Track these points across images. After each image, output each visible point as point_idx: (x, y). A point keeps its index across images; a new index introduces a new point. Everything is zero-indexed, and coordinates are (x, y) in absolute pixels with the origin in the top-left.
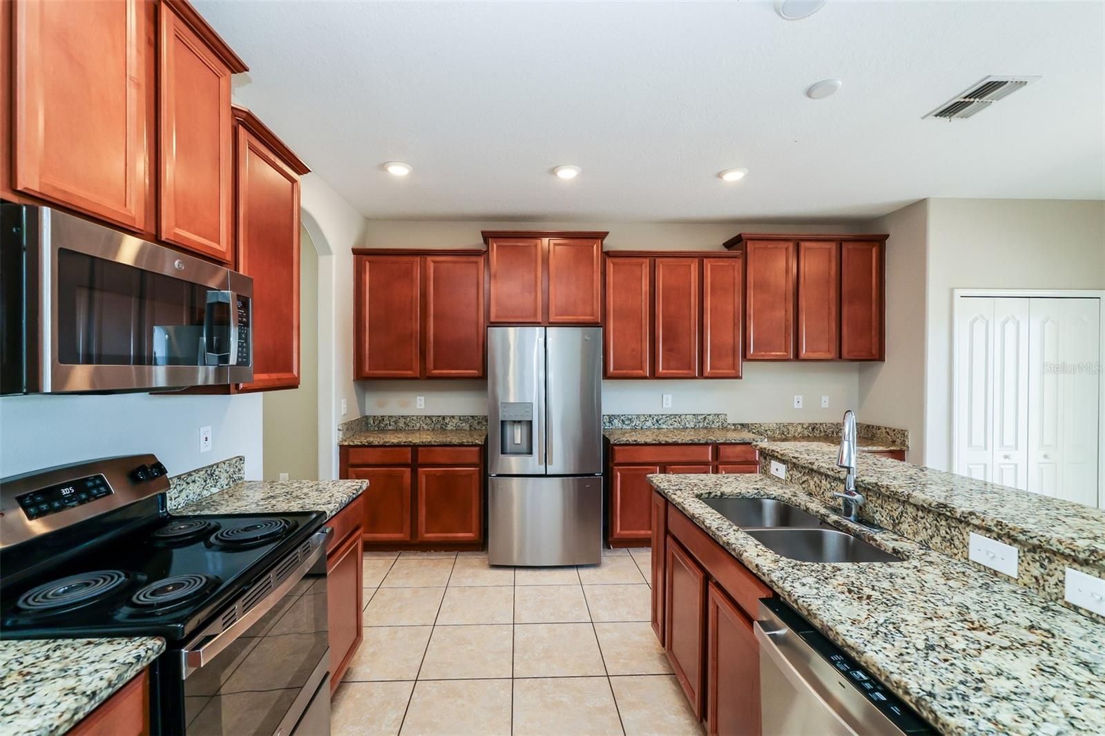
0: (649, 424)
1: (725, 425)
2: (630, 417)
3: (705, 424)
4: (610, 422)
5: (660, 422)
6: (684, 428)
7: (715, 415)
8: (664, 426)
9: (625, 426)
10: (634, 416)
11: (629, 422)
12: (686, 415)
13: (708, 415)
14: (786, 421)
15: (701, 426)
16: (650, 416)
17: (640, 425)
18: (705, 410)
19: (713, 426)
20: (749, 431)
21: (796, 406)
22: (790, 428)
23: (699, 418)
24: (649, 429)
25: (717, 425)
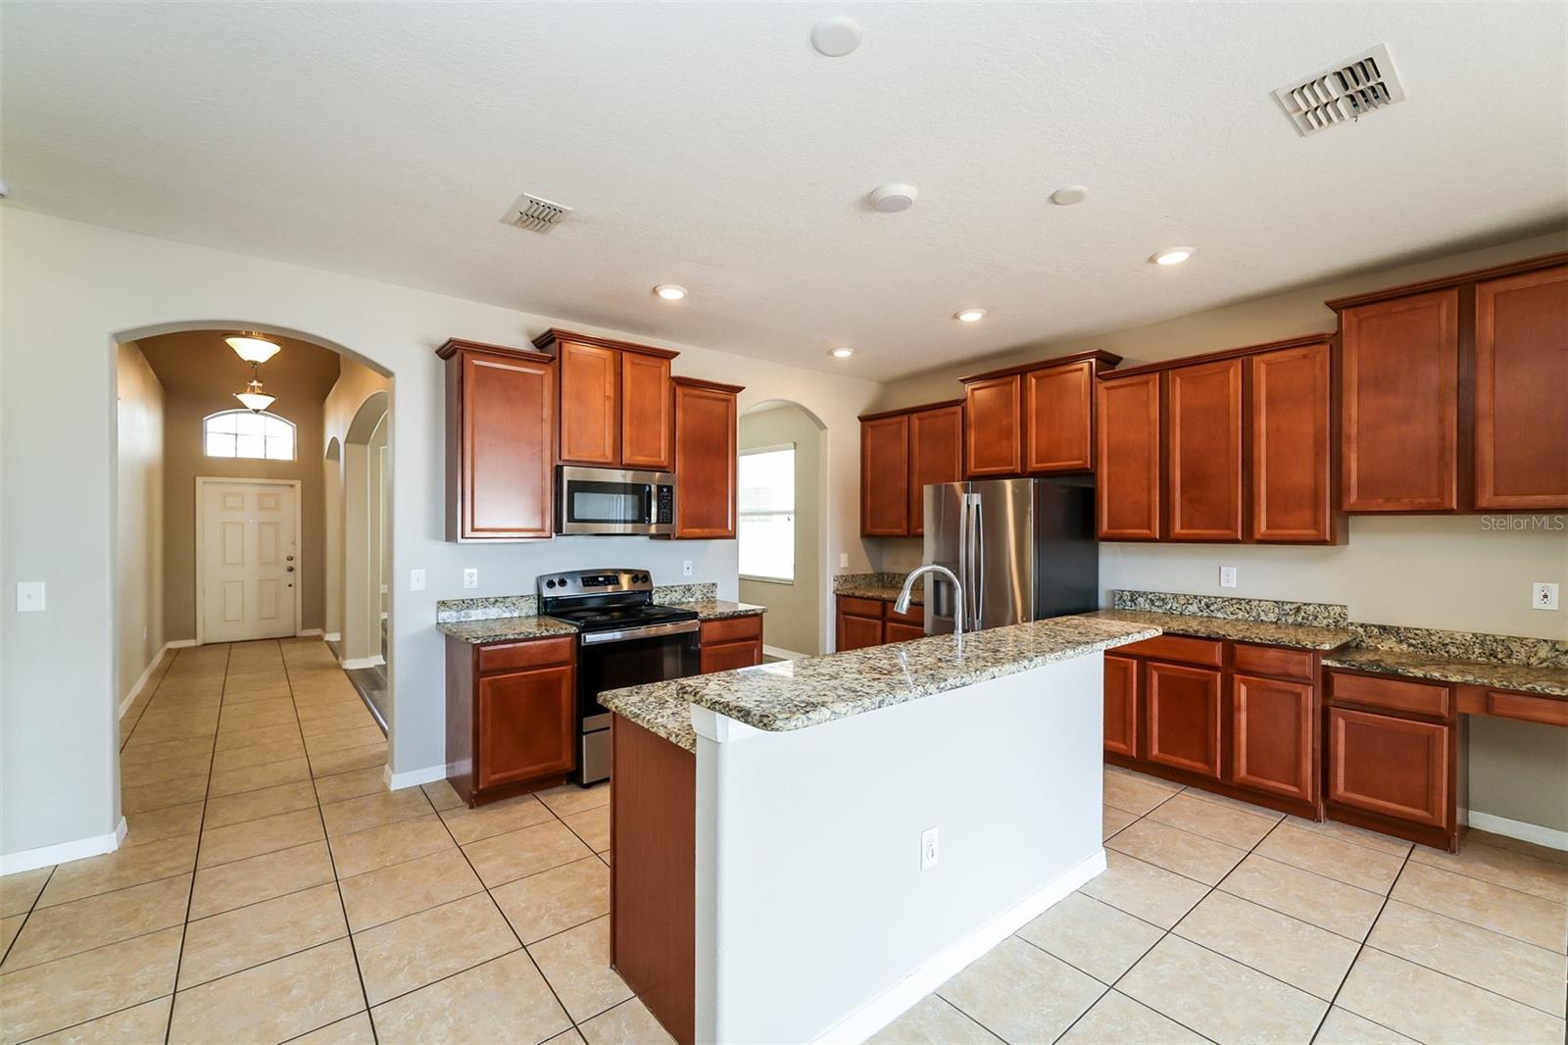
0: (1193, 608)
1: (1342, 624)
2: (1163, 596)
3: (1300, 619)
4: (1132, 600)
5: (1212, 608)
6: (1256, 621)
7: (1320, 605)
8: (1219, 615)
9: (1154, 609)
10: (1168, 596)
11: (1161, 604)
12: (1260, 601)
13: (1305, 604)
14: (1501, 629)
15: (1290, 620)
16: (1195, 597)
17: (1179, 609)
18: (1298, 596)
19: (1316, 623)
20: (1401, 642)
21: (1537, 603)
22: (1515, 647)
23: (1287, 607)
24: (1194, 615)
25: (1325, 622)
